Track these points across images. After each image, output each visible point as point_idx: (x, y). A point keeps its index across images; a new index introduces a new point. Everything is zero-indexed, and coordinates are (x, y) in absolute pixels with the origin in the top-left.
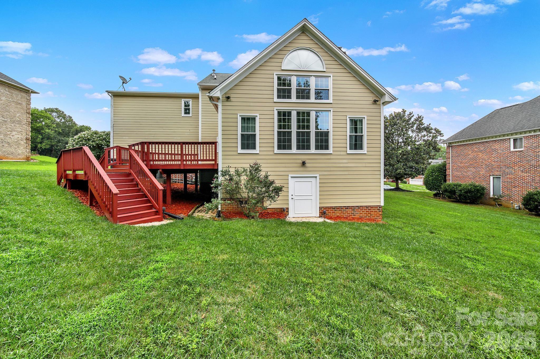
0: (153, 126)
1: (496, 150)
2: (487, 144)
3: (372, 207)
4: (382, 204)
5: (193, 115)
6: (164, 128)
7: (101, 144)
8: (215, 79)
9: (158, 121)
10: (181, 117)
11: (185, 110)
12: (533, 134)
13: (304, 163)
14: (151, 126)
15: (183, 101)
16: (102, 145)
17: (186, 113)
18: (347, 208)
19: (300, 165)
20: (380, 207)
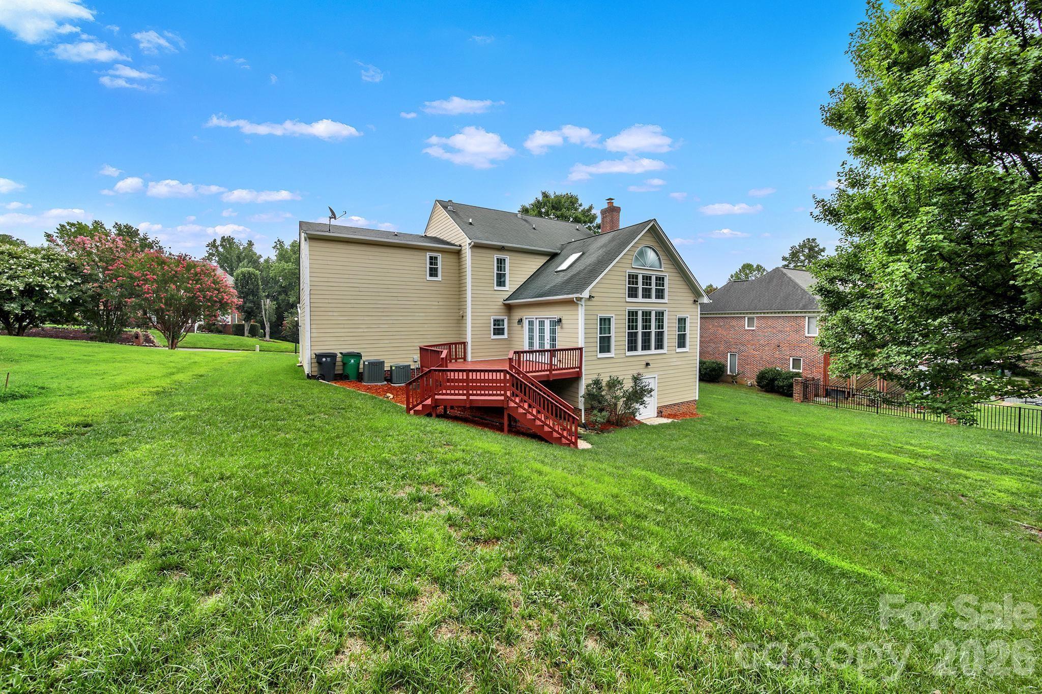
0: (381, 294)
1: (733, 327)
2: (726, 320)
3: (690, 402)
4: (697, 399)
5: (444, 278)
6: (400, 298)
7: (38, 286)
8: (471, 224)
9: (390, 286)
10: (425, 281)
11: (431, 269)
12: (763, 315)
13: (648, 364)
14: (377, 294)
15: (428, 254)
16: (42, 287)
17: (431, 275)
18: (675, 405)
19: (644, 366)
20: (695, 400)
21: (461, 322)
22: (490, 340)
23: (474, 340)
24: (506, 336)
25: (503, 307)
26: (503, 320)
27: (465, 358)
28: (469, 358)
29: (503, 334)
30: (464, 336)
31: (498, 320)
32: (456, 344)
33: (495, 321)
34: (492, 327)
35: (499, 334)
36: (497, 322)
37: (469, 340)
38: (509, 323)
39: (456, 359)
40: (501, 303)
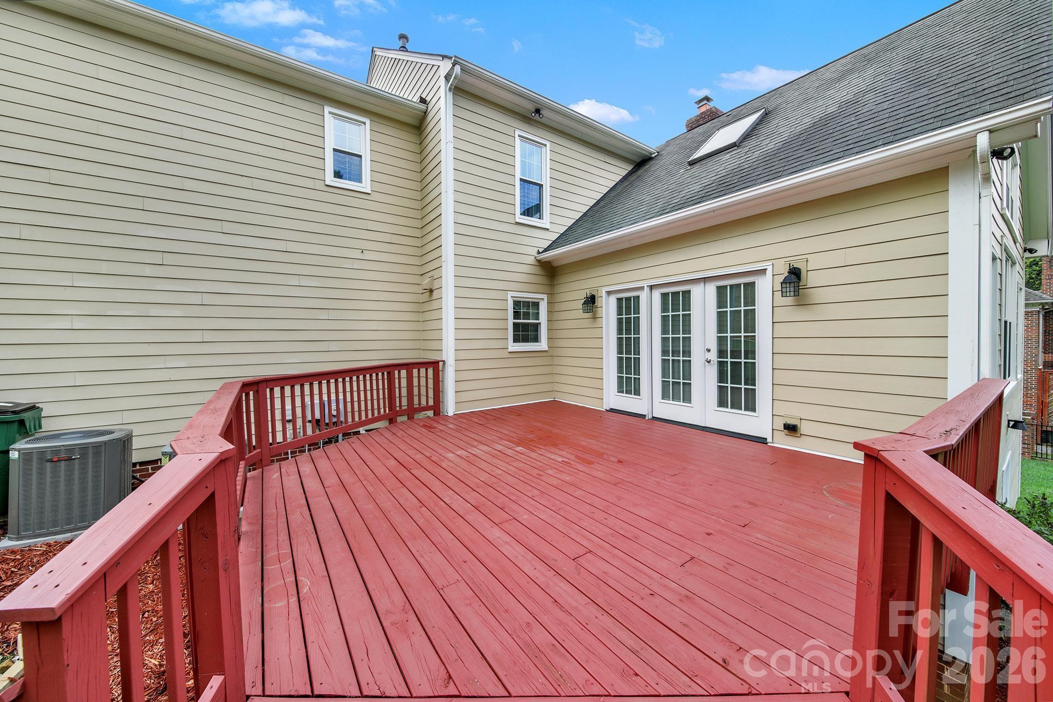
21: (427, 307)
22: (504, 354)
23: (463, 355)
24: (543, 345)
25: (537, 270)
26: (536, 305)
27: (437, 407)
28: (450, 408)
29: (536, 339)
30: (434, 345)
31: (527, 304)
32: (409, 366)
33: (517, 304)
34: (511, 321)
35: (526, 340)
36: (524, 309)
37: (449, 354)
38: (550, 312)
39: (411, 412)
40: (531, 260)
